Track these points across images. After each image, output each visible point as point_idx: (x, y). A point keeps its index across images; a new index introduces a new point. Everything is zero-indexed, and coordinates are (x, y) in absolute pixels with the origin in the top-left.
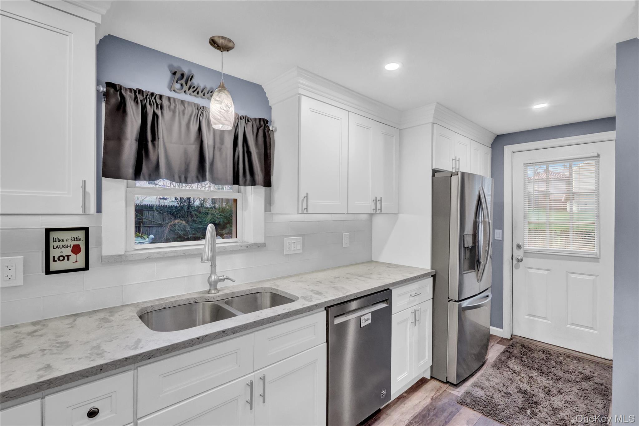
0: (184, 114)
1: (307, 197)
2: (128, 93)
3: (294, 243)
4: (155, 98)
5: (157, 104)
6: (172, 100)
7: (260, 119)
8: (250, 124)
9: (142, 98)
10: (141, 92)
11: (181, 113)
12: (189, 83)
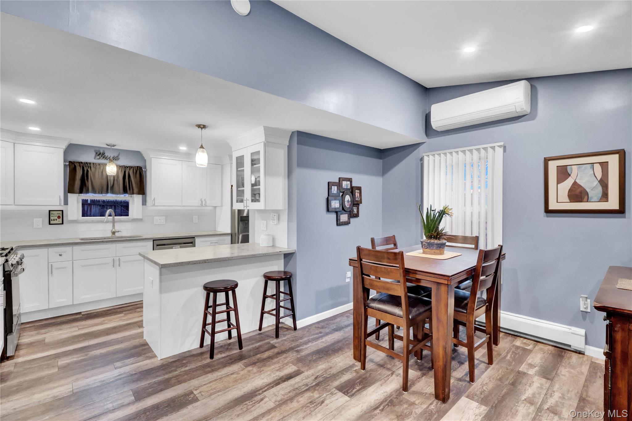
0: (100, 169)
1: (154, 199)
2: (77, 163)
3: (160, 219)
4: (88, 164)
5: (88, 167)
6: (95, 164)
7: (138, 167)
8: (132, 169)
9: (82, 165)
10: (82, 163)
11: (99, 169)
12: (103, 156)
